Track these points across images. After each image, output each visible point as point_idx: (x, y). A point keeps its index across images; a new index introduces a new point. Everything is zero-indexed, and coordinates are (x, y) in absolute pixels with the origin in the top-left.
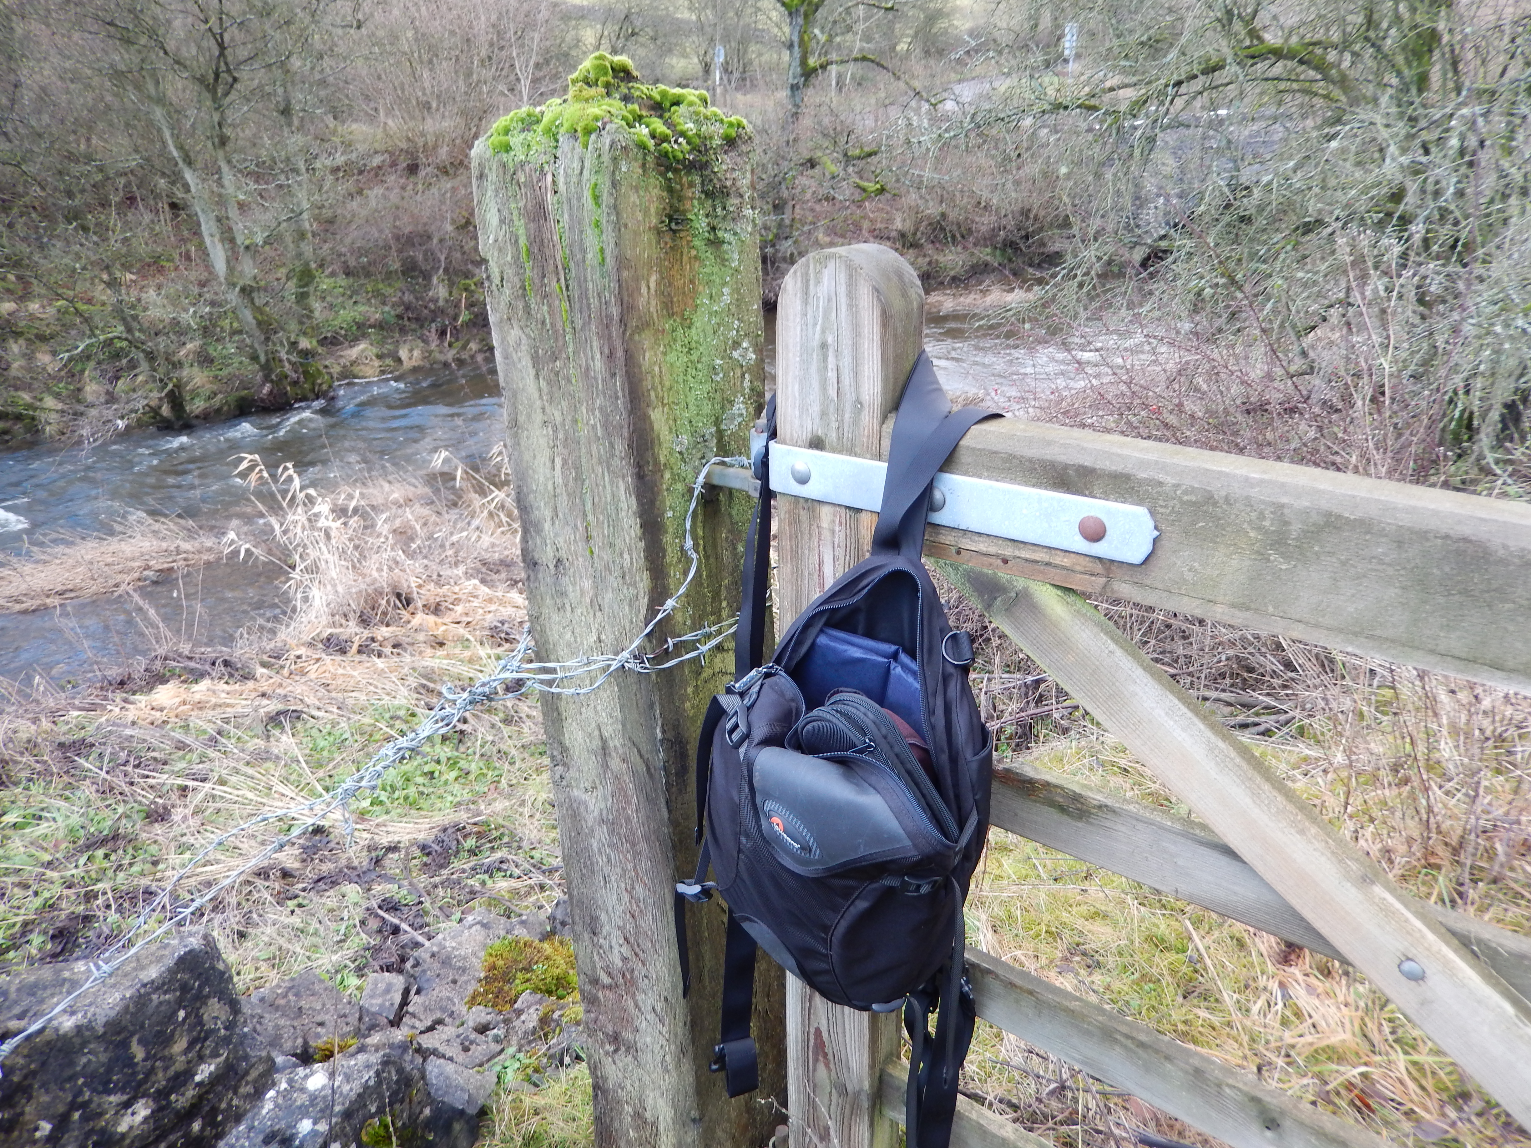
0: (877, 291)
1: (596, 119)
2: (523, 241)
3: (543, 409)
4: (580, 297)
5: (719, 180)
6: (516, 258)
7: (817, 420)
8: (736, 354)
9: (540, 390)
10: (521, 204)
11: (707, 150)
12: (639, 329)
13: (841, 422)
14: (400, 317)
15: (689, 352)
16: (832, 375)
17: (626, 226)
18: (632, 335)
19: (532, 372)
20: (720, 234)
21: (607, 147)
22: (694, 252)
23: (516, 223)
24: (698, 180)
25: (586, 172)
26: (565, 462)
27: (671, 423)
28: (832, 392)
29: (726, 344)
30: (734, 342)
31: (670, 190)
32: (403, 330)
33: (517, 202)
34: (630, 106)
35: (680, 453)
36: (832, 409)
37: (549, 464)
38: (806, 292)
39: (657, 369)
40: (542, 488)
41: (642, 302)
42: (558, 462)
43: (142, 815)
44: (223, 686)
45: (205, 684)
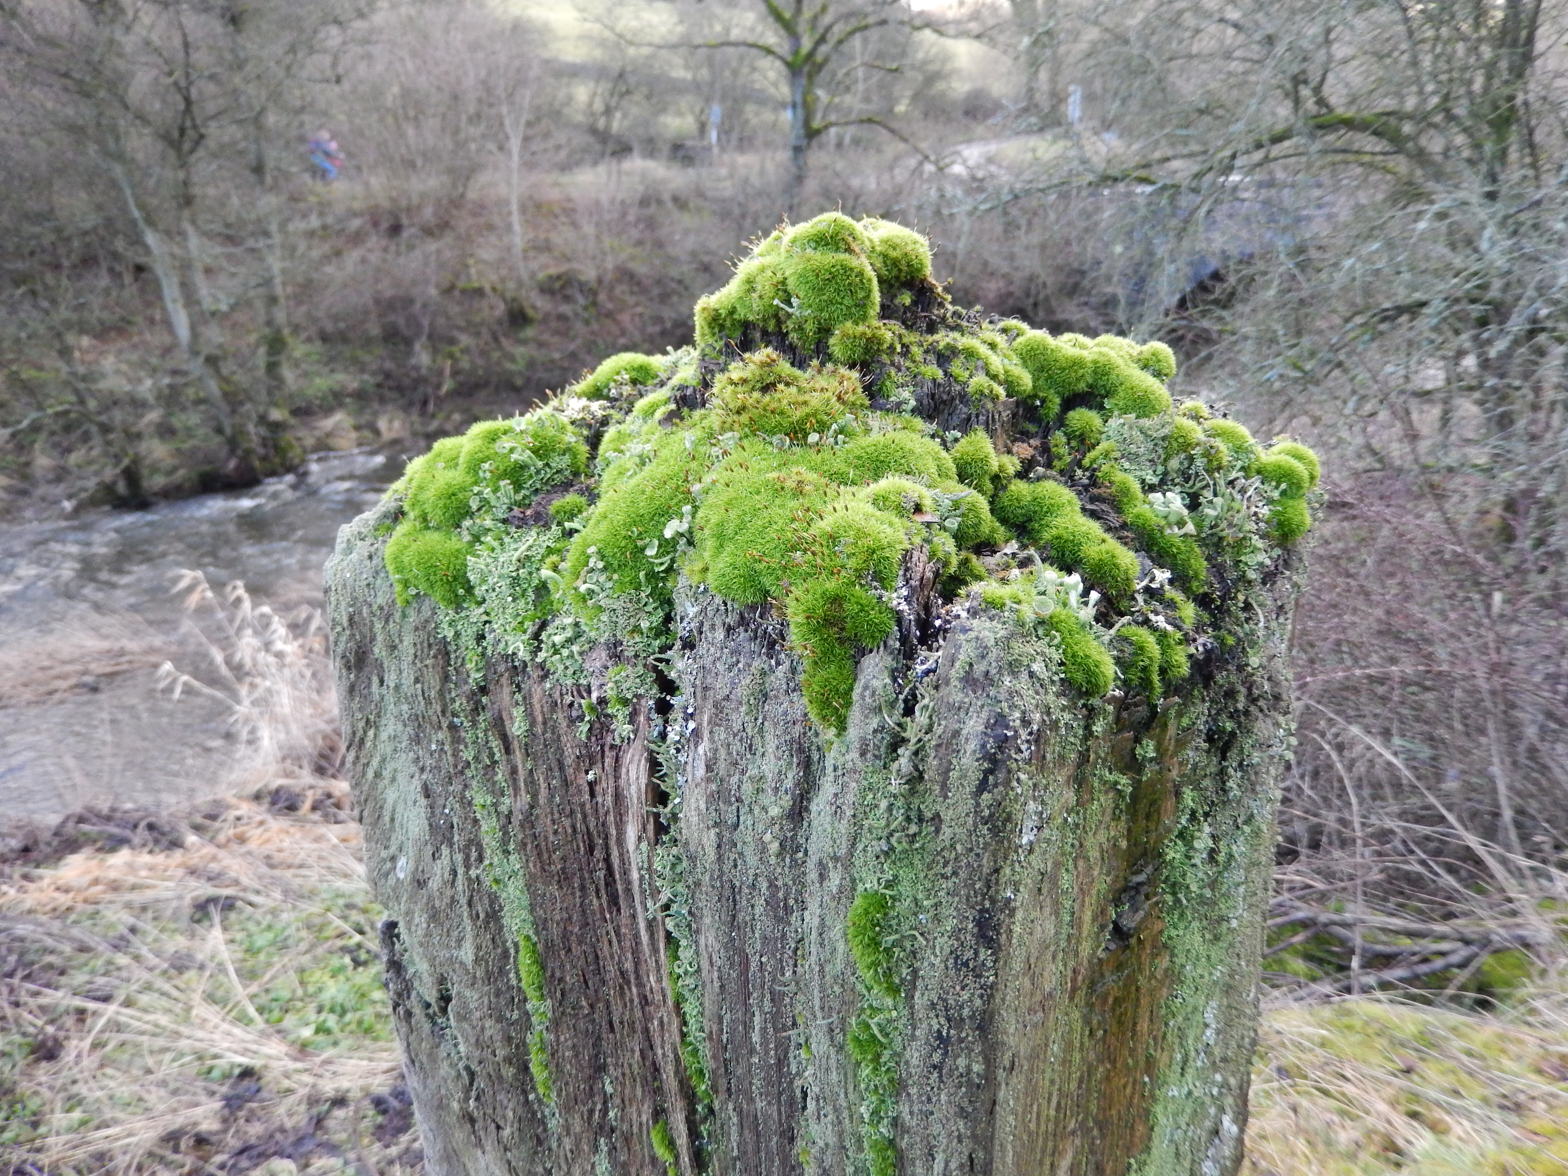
2: (518, 926)
5: (1249, 684)
11: (1231, 598)
14: (379, 386)
23: (494, 860)
24: (1202, 713)
31: (1135, 801)
32: (382, 400)
33: (497, 795)
34: (960, 441)
43: (26, 1050)
44: (145, 858)
45: (124, 855)
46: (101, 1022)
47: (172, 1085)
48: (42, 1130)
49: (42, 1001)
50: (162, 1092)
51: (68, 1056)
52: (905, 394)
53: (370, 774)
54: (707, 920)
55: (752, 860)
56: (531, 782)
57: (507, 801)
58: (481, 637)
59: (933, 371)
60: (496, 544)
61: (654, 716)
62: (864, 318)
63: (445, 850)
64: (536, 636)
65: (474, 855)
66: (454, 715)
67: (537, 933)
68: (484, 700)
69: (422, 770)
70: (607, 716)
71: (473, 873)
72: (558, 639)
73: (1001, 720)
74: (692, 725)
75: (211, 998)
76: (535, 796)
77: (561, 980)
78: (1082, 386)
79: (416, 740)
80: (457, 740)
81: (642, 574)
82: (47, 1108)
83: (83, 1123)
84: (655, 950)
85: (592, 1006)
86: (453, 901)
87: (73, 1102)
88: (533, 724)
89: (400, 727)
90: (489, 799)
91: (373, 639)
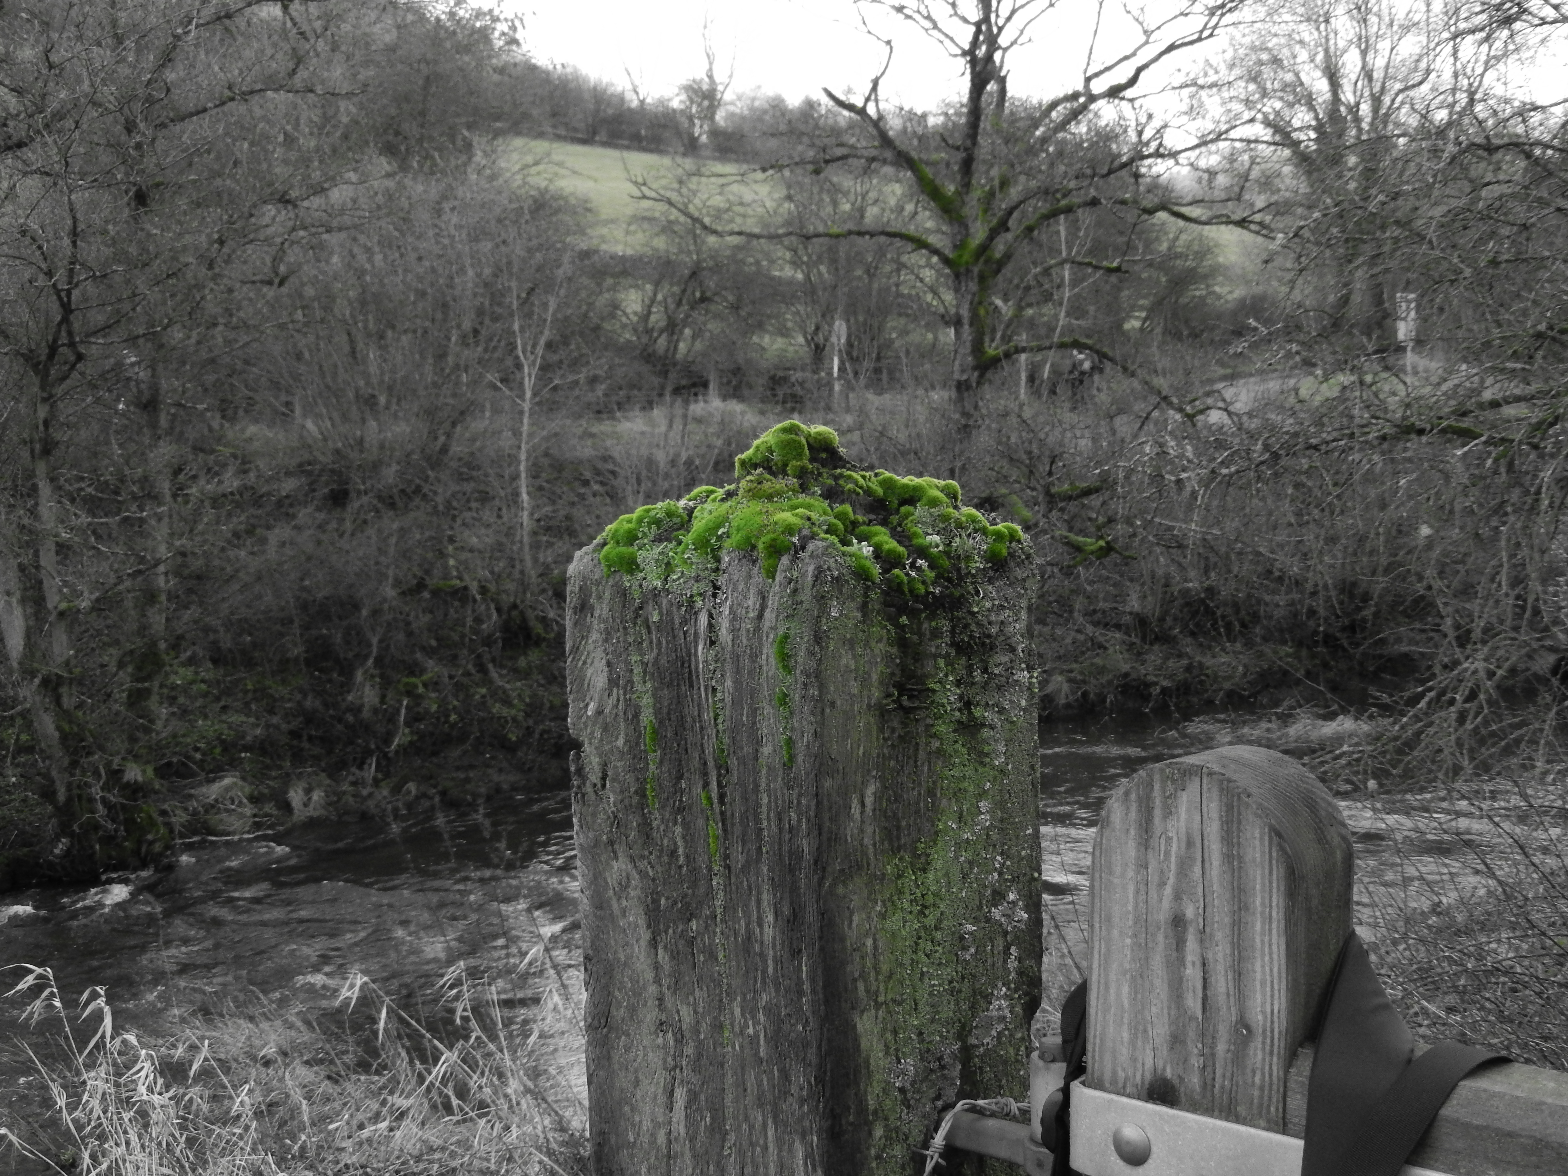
0: (1279, 835)
1: (790, 530)
2: (647, 717)
3: (661, 1000)
4: (744, 818)
5: (979, 624)
6: (634, 743)
7: (1164, 1051)
8: (996, 913)
9: (657, 967)
10: (649, 657)
11: (961, 578)
12: (845, 876)
13: (1209, 1057)
14: (295, 734)
15: (921, 913)
16: (1192, 973)
17: (833, 704)
18: (834, 885)
19: (645, 935)
20: (977, 712)
21: (810, 579)
22: (936, 744)
23: (639, 687)
24: (945, 625)
25: (768, 614)
26: (693, 1098)
27: (889, 1035)
28: (1193, 1003)
29: (981, 896)
30: (995, 892)
31: (902, 643)
32: (298, 757)
33: (642, 655)
34: (839, 508)
35: (902, 1090)
36: (1192, 1033)
37: (662, 1099)
38: (1146, 827)
39: (869, 942)
40: (645, 1139)
41: (850, 830)
42: (680, 1096)
52: (816, 489)
53: (580, 664)
54: (728, 674)
55: (744, 641)
56: (659, 643)
58: (641, 585)
60: (649, 548)
61: (711, 597)
62: (801, 460)
64: (666, 579)
65: (629, 688)
66: (626, 622)
67: (656, 717)
68: (640, 612)
69: (608, 654)
70: (693, 602)
71: (628, 697)
74: (725, 597)
76: (660, 649)
77: (665, 737)
78: (907, 496)
80: (626, 634)
81: (709, 549)
84: (707, 699)
85: (678, 744)
88: (662, 616)
89: (598, 635)
90: (639, 658)
91: (590, 595)
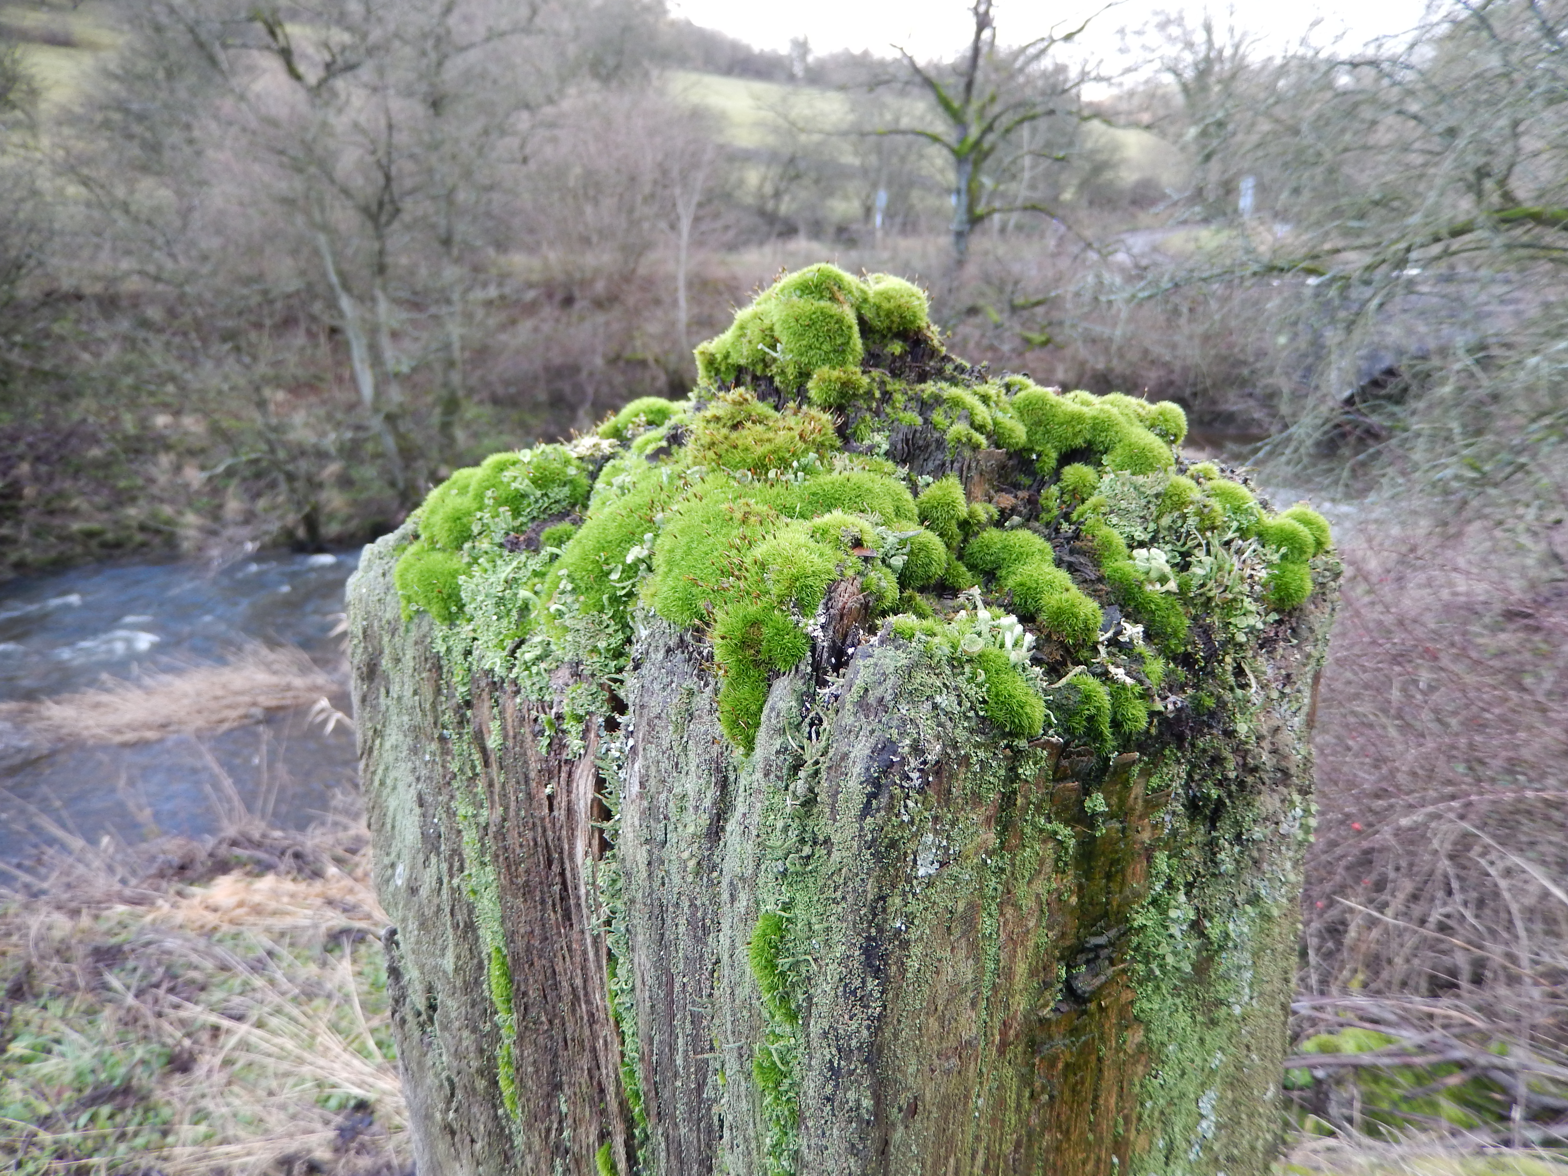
1: (803, 590)
2: (491, 937)
6: (471, 977)
10: (489, 818)
20: (1216, 930)
22: (1135, 1038)
23: (473, 871)
24: (1176, 775)
33: (476, 804)
34: (930, 490)
43: (163, 1060)
44: (288, 886)
45: (268, 882)
46: (233, 1041)
47: (291, 1110)
48: (170, 1139)
49: (182, 1014)
50: (282, 1116)
51: (200, 1071)
52: (878, 438)
53: (376, 783)
54: (640, 938)
55: (676, 879)
56: (504, 795)
57: (485, 812)
58: (468, 653)
59: (913, 418)
60: (488, 566)
61: (604, 733)
62: (843, 363)
63: (433, 859)
64: (513, 653)
65: (457, 865)
66: (444, 727)
67: (507, 946)
68: (469, 713)
69: (418, 779)
70: (564, 732)
71: (456, 881)
72: (528, 657)
73: (888, 746)
74: (631, 742)
75: (334, 1028)
76: (506, 809)
77: (525, 994)
78: (1079, 442)
79: (414, 751)
80: (445, 752)
81: (605, 597)
82: (177, 1118)
83: (208, 1137)
84: (600, 968)
85: (550, 1022)
86: (439, 909)
87: (200, 1116)
88: (505, 738)
89: (401, 737)
90: (471, 811)
91: (381, 652)
